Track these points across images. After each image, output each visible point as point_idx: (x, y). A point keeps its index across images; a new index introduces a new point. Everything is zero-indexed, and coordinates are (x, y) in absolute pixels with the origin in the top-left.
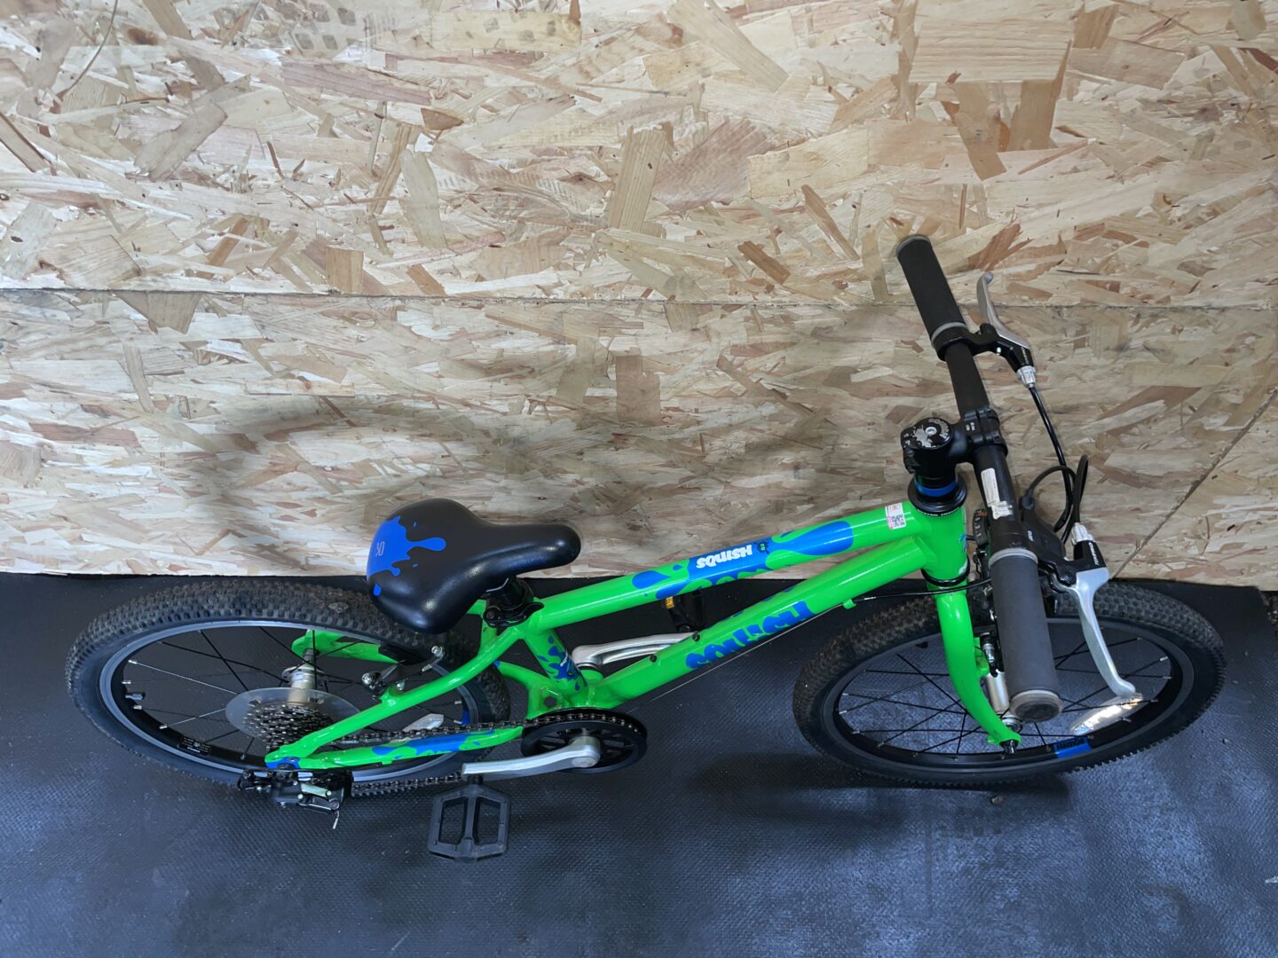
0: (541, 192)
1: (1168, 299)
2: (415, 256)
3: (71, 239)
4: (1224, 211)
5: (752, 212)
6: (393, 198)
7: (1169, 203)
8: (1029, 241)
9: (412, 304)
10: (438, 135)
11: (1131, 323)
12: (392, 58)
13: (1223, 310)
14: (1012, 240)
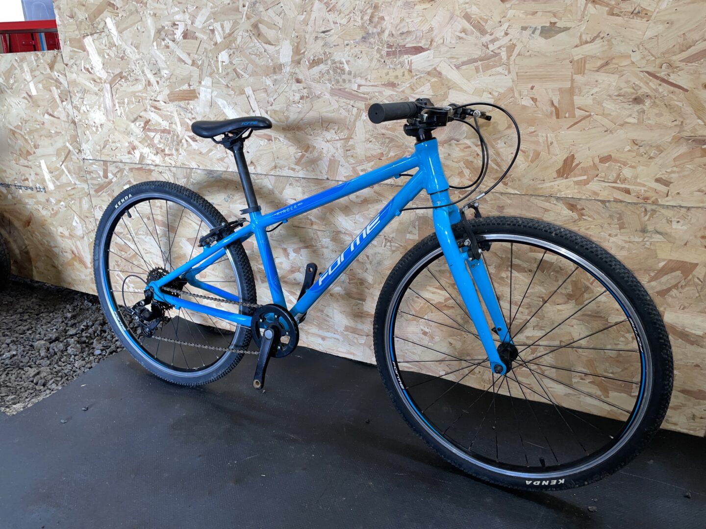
1: (657, 199)
3: (261, 153)
4: (665, 149)
5: (466, 146)
6: (352, 138)
7: (637, 145)
8: (580, 163)
11: (643, 214)
12: (359, 86)
13: (689, 209)
14: (572, 162)
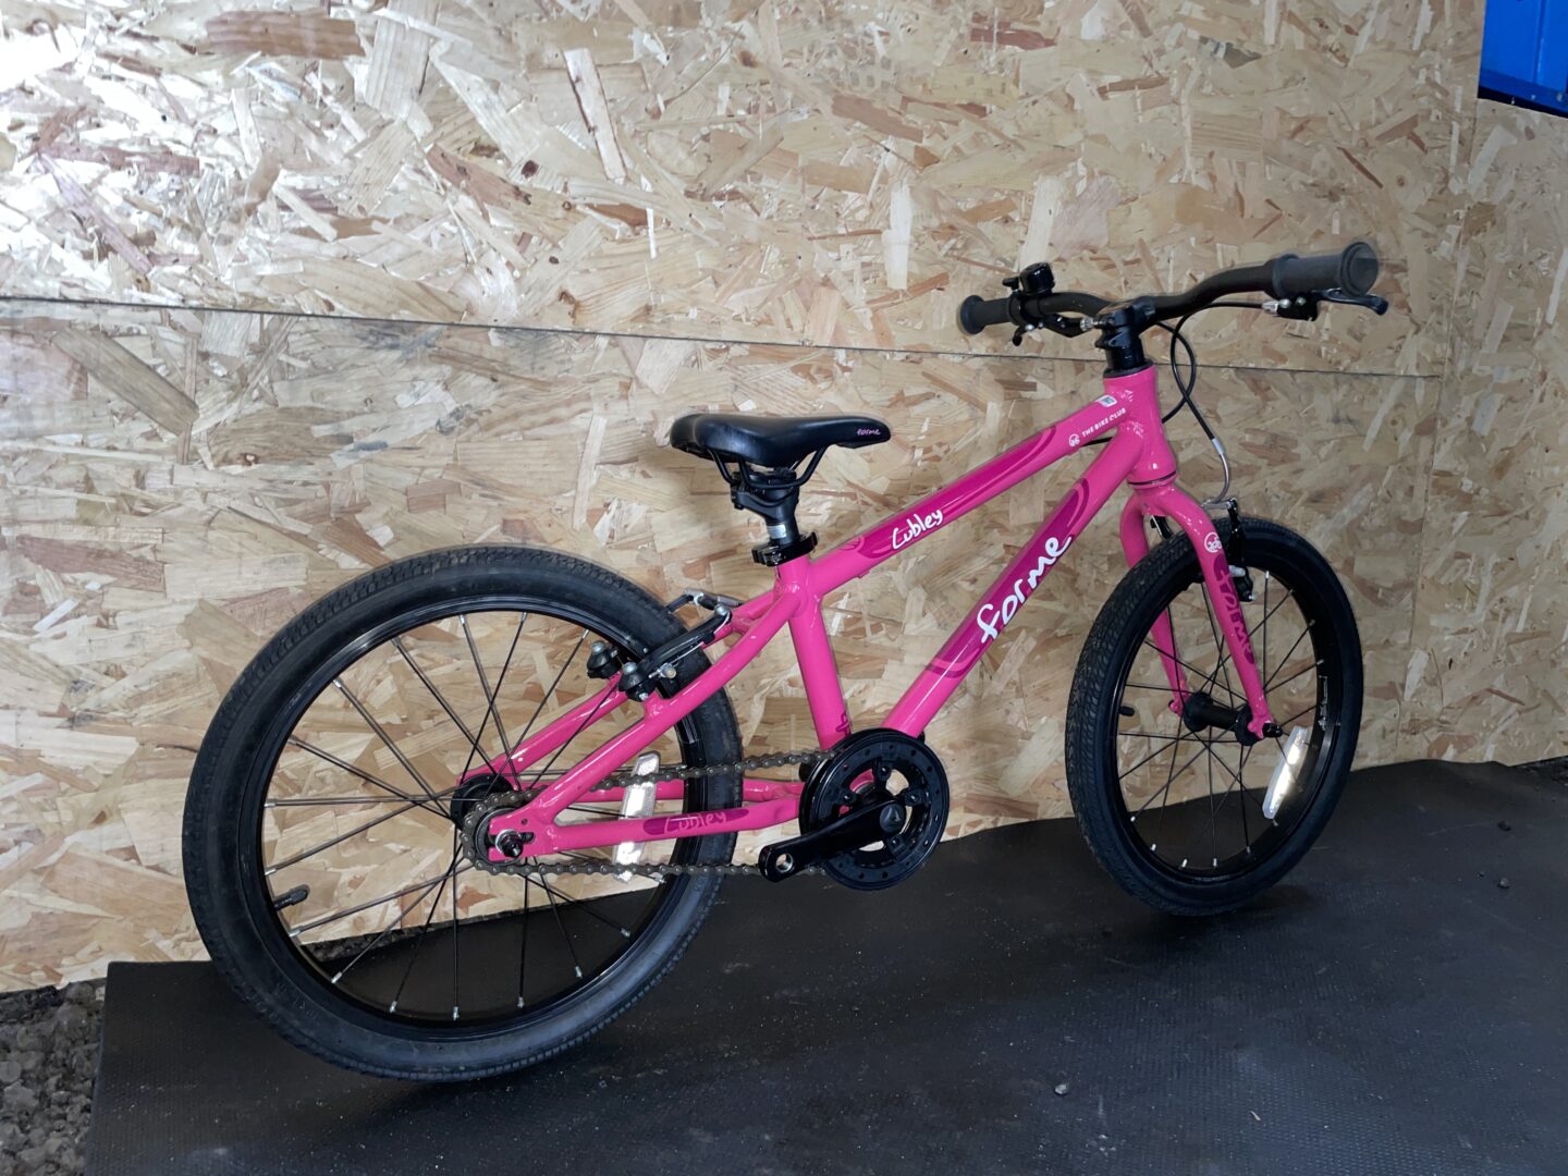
0: (980, 234)
2: (881, 299)
9: (868, 357)
10: (921, 171)
